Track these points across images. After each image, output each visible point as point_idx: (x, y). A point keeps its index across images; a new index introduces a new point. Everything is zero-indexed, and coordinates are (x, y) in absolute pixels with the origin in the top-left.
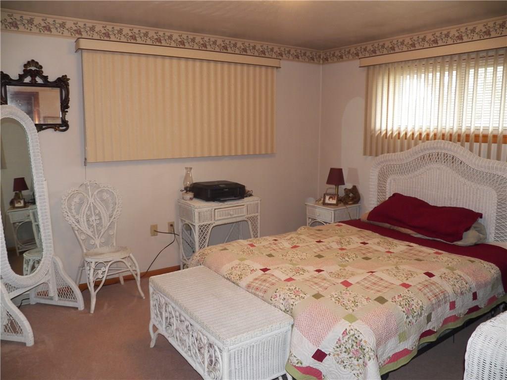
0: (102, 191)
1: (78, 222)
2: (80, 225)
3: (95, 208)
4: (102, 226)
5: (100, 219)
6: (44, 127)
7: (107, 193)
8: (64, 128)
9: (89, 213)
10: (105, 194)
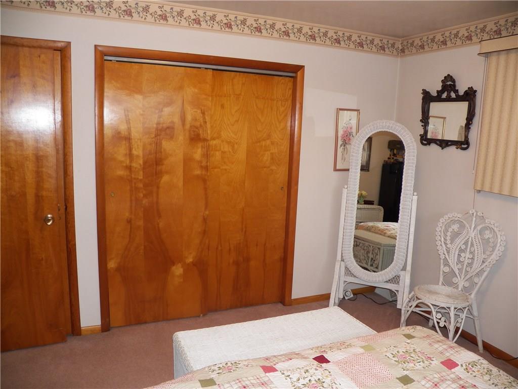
0: (486, 228)
1: (448, 252)
2: (449, 255)
3: (472, 245)
4: (471, 268)
5: (473, 259)
6: (449, 143)
7: (491, 233)
8: (466, 146)
9: (463, 247)
10: (487, 232)
